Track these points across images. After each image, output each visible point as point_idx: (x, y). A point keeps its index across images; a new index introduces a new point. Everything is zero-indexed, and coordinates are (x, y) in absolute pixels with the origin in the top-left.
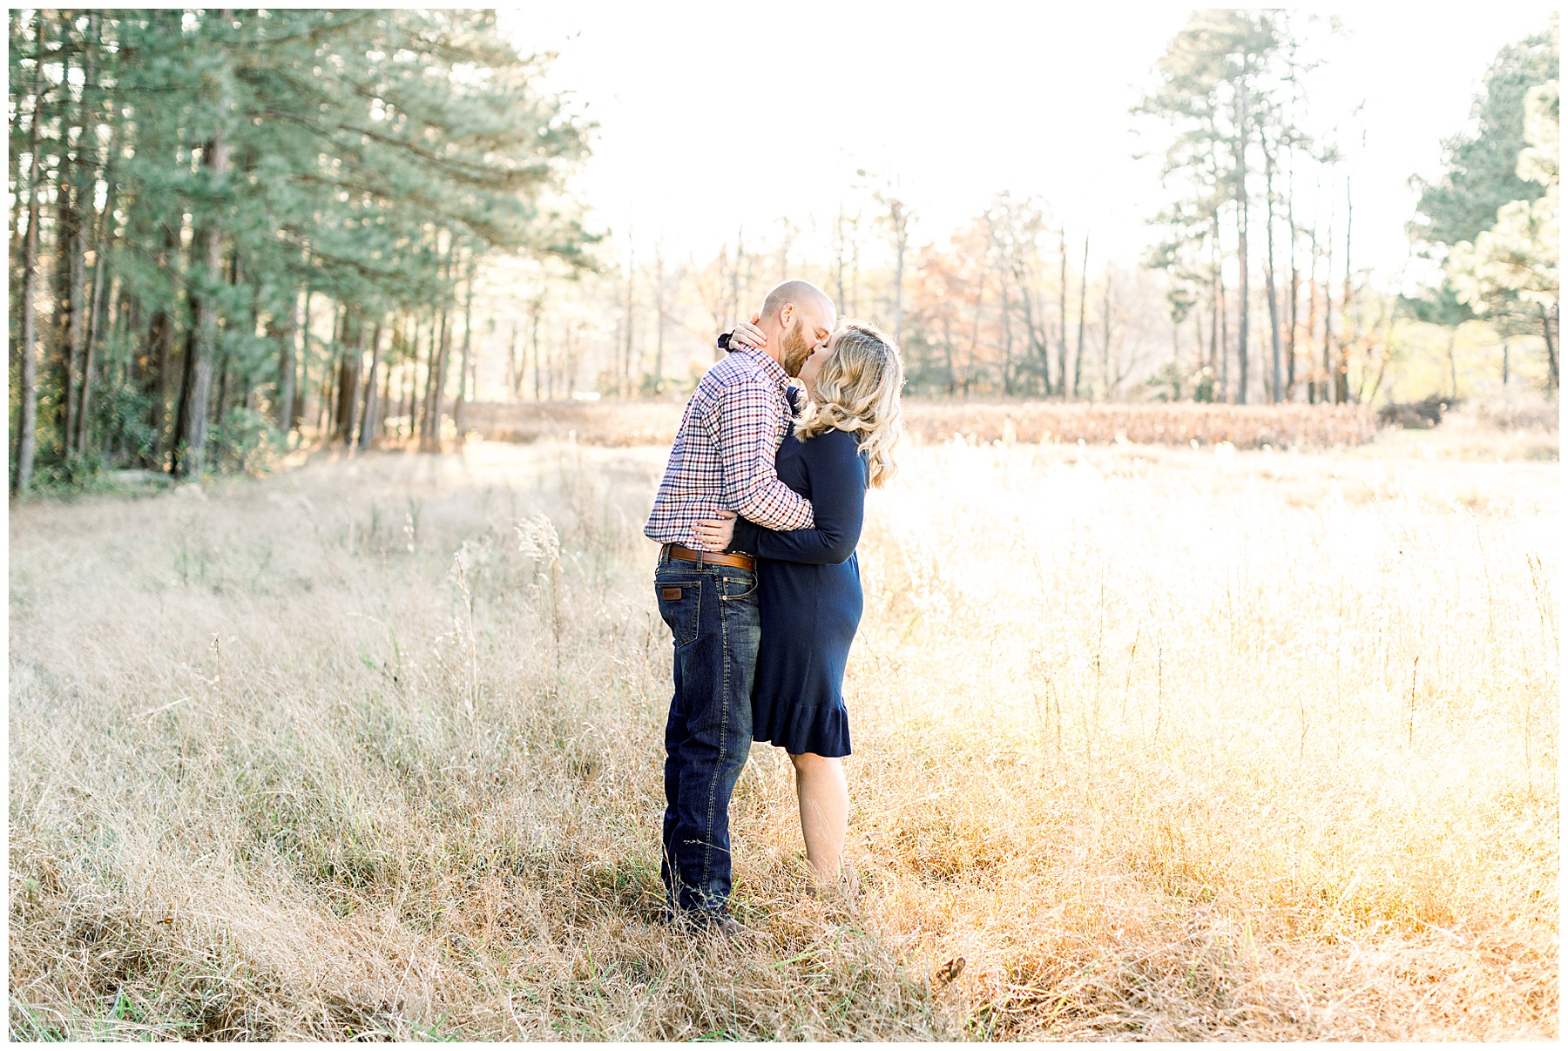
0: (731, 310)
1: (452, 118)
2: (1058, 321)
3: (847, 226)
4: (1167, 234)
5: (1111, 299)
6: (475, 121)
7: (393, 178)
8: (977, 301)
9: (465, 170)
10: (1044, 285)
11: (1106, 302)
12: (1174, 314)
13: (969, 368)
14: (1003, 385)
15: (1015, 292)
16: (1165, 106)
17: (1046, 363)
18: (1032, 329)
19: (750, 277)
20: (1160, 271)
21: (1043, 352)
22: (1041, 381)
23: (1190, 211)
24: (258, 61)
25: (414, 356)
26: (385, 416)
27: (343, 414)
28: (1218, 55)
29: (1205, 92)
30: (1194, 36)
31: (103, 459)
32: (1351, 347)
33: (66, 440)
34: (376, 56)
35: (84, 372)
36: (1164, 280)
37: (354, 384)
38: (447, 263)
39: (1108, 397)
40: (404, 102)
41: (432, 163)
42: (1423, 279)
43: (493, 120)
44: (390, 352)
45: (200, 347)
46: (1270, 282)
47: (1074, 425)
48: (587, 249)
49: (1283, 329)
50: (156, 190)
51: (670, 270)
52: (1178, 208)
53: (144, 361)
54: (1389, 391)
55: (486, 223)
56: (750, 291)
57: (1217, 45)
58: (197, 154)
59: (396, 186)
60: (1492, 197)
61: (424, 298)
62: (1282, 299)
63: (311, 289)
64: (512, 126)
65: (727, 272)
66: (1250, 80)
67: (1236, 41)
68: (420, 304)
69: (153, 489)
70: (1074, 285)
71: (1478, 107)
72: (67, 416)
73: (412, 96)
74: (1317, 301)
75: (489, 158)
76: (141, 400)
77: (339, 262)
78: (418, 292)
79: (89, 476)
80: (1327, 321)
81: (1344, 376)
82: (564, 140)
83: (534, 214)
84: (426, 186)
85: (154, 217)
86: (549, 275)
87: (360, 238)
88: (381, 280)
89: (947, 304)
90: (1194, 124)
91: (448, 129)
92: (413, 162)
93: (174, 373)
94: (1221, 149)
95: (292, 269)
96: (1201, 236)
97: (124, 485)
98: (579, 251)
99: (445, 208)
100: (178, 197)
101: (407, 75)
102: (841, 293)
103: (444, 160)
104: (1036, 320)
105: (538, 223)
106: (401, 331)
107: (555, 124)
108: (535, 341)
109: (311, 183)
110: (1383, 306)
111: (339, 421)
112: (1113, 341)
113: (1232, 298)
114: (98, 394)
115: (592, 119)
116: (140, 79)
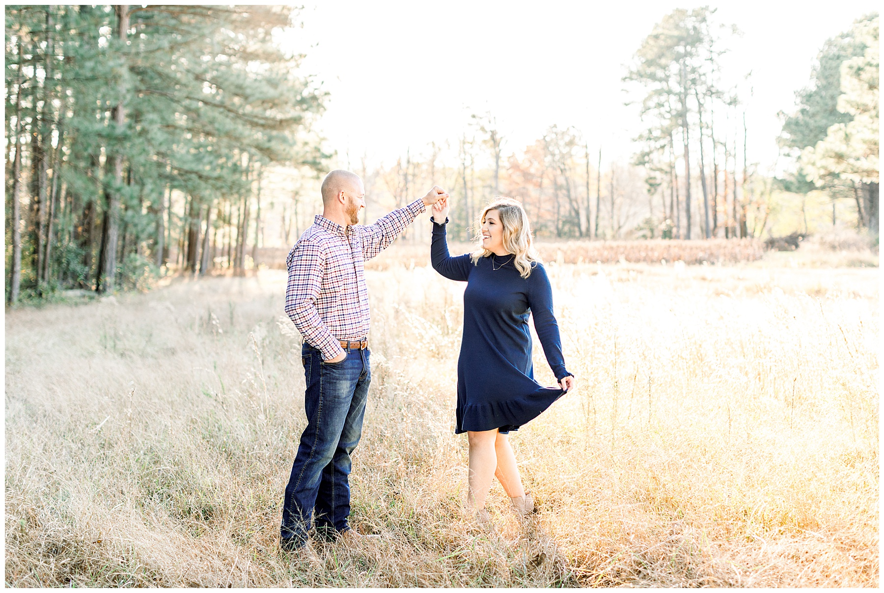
0: (404, 193)
1: (248, 91)
2: (585, 196)
3: (467, 146)
4: (643, 146)
5: (615, 183)
6: (261, 93)
7: (216, 125)
8: (540, 185)
9: (256, 120)
10: (578, 176)
11: (612, 185)
12: (649, 191)
13: (537, 223)
14: (555, 232)
15: (561, 180)
16: (642, 76)
17: (579, 219)
18: (571, 201)
19: (414, 175)
20: (641, 167)
21: (577, 213)
22: (576, 229)
23: (657, 133)
24: (140, 63)
25: (229, 223)
26: (214, 256)
27: (191, 256)
28: (670, 48)
29: (664, 68)
30: (656, 37)
31: (58, 284)
32: (748, 207)
33: (37, 274)
34: (206, 58)
35: (47, 236)
36: (643, 172)
37: (196, 239)
38: (247, 171)
39: (614, 238)
40: (221, 83)
41: (238, 116)
42: (787, 168)
43: (271, 92)
44: (216, 221)
45: (111, 220)
46: (702, 172)
47: (596, 253)
48: (324, 162)
49: (710, 197)
50: (86, 135)
51: (370, 172)
52: (650, 131)
53: (80, 229)
54: (770, 231)
55: (268, 149)
56: (414, 183)
57: (669, 42)
58: (108, 114)
59: (218, 130)
60: (824, 122)
61: (234, 191)
62: (709, 182)
63: (172, 187)
64: (282, 94)
65: (401, 172)
66: (688, 61)
67: (680, 40)
68: (232, 194)
69: (87, 300)
70: (593, 175)
71: (815, 73)
72: (38, 261)
73: (226, 80)
74: (728, 182)
75: (270, 113)
76: (79, 251)
77: (187, 172)
78: (231, 188)
79: (51, 294)
80: (735, 193)
81: (745, 223)
82: (310, 102)
83: (295, 143)
84: (235, 129)
85: (86, 149)
86: (303, 177)
87: (198, 159)
88: (211, 182)
89: (524, 188)
90: (657, 85)
91: (246, 98)
92: (227, 116)
93: (97, 235)
94: (673, 99)
95: (161, 176)
96: (663, 147)
97: (70, 298)
98: (320, 163)
99: (246, 141)
100: (97, 138)
101: (223, 68)
102: (465, 183)
103: (244, 115)
104: (573, 195)
105: (298, 148)
106: (222, 209)
107: (306, 93)
108: (296, 213)
109: (171, 129)
110: (765, 183)
111: (188, 260)
112: (616, 206)
113: (681, 182)
114: (55, 248)
115: (326, 90)
116: (77, 74)
